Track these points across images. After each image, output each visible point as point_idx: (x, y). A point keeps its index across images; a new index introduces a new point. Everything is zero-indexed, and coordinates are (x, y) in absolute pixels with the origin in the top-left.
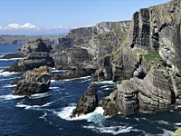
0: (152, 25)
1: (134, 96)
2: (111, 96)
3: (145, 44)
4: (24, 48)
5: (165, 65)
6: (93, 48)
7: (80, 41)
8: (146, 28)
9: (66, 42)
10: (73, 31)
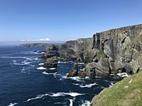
0: (101, 40)
4: (47, 48)
5: (107, 57)
6: (76, 49)
8: (99, 41)
9: (64, 46)
10: (68, 42)
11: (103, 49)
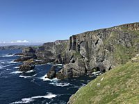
1: (70, 70)
2: (61, 71)
3: (75, 49)
4: (24, 51)
5: (82, 57)
6: (53, 51)
7: (48, 48)
8: (75, 43)
9: (42, 48)
10: (45, 44)
11: (79, 50)
